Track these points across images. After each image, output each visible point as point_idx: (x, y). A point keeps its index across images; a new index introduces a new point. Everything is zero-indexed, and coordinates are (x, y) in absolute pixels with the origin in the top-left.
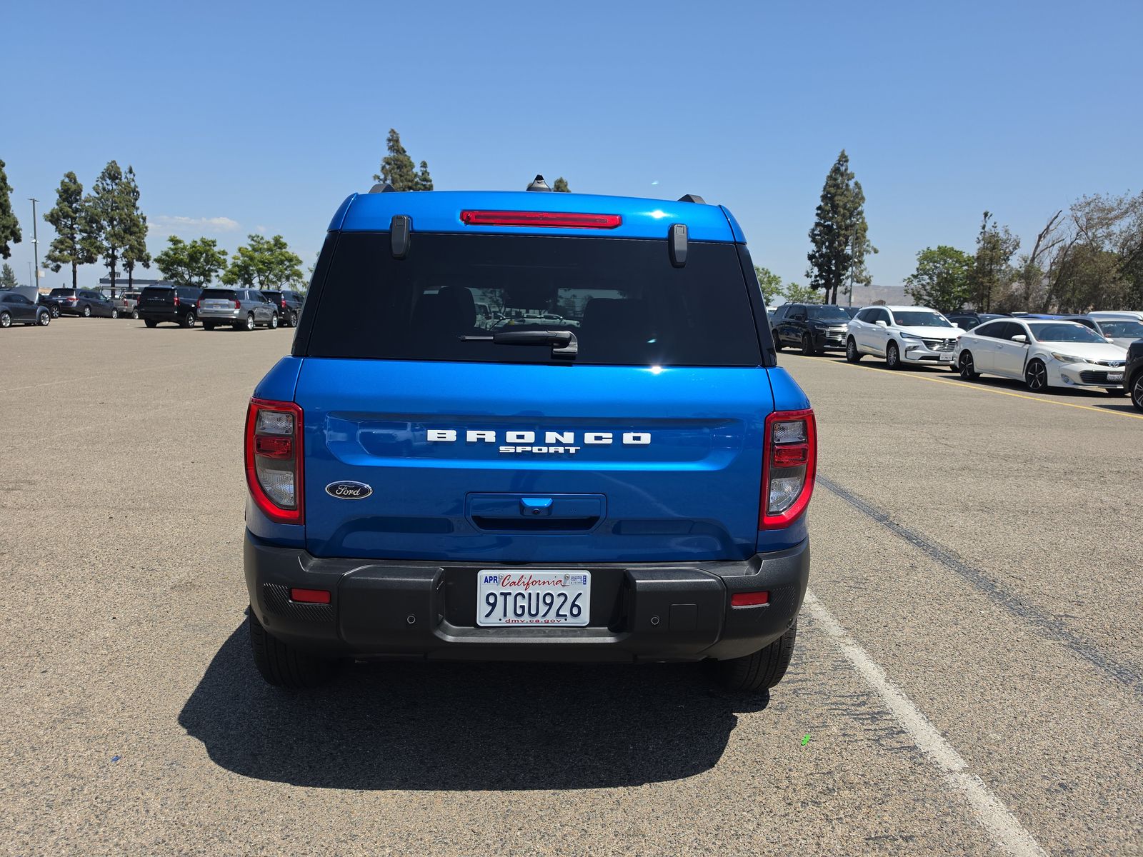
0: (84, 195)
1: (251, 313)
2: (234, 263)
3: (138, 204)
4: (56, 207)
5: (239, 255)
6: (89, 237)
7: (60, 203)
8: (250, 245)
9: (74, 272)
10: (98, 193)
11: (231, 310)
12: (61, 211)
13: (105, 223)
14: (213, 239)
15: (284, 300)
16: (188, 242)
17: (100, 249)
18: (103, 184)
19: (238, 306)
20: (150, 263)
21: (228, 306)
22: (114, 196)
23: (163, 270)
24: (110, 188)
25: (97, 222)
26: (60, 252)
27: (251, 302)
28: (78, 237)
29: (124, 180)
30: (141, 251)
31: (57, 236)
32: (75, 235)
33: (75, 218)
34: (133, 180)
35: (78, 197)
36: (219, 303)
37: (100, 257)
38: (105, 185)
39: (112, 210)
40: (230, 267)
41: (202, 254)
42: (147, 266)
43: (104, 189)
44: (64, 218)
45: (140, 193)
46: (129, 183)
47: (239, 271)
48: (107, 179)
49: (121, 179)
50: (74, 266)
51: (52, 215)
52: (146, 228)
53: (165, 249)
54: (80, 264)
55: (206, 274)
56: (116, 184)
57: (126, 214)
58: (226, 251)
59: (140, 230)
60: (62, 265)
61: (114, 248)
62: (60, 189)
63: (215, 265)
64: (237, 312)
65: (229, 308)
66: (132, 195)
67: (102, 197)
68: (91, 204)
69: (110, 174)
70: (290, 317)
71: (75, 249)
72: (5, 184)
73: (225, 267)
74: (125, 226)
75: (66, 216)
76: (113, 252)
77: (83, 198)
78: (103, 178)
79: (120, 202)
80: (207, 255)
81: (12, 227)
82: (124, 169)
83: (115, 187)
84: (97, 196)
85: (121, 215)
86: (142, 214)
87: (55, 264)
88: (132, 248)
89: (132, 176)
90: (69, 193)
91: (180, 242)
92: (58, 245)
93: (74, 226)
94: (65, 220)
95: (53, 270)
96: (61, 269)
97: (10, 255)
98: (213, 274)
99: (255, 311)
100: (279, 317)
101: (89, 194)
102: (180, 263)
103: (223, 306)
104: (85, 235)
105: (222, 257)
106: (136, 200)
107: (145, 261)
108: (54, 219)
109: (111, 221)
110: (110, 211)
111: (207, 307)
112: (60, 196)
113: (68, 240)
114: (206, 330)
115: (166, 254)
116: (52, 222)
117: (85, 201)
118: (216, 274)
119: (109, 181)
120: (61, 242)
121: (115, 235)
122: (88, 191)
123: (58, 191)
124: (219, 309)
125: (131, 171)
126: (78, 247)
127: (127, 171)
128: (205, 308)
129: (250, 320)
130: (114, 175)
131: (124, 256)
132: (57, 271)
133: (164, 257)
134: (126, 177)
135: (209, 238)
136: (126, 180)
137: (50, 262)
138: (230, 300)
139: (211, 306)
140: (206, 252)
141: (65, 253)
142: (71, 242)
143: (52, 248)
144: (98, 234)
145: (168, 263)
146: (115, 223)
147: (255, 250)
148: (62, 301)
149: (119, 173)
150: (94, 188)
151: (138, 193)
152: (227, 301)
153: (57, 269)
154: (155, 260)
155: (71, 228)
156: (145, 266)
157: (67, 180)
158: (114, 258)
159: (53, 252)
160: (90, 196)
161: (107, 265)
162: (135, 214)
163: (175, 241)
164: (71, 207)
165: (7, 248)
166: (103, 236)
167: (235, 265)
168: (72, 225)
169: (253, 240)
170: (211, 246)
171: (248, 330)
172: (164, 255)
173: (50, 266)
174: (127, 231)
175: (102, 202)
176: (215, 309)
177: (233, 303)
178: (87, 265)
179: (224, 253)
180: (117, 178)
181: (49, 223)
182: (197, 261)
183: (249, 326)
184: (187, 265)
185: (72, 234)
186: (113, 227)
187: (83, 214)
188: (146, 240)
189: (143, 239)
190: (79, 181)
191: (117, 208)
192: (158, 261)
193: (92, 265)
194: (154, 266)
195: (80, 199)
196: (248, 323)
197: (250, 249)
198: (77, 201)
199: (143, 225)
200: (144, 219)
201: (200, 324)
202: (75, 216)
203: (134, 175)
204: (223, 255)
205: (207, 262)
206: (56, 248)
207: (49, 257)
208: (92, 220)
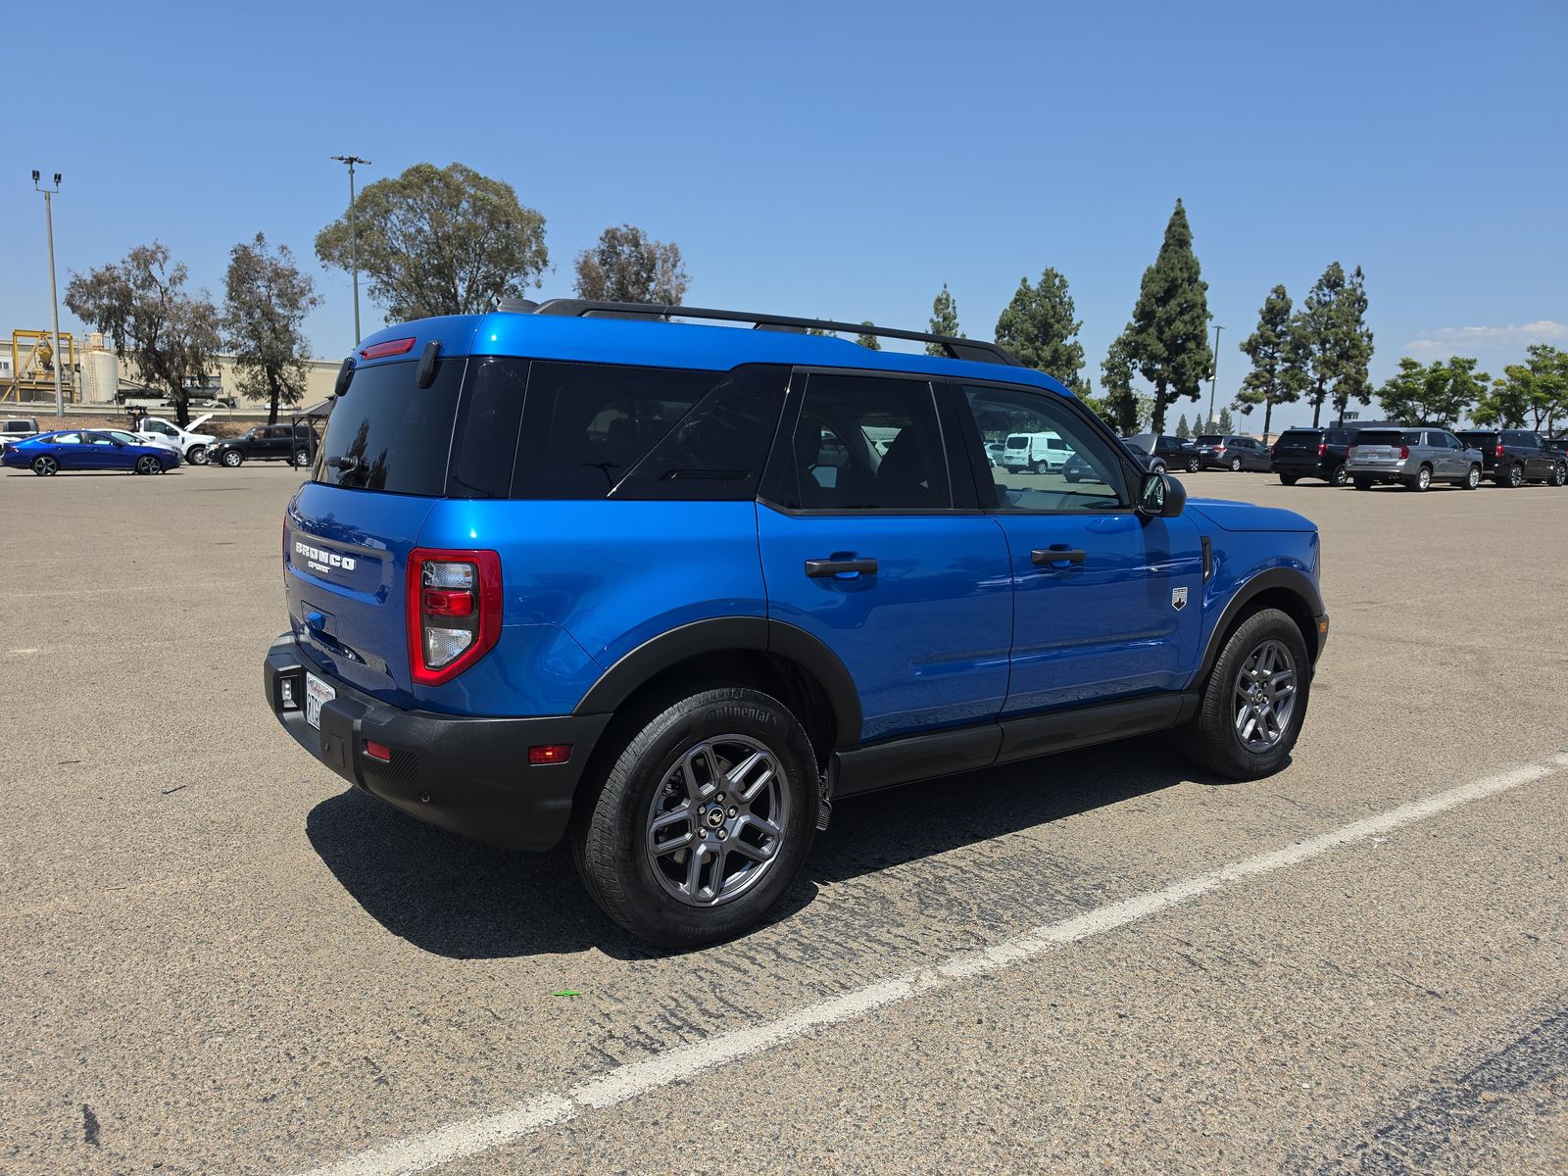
0: (1293, 313)
1: (1427, 465)
2: (1497, 389)
3: (1364, 317)
4: (1257, 332)
5: (1505, 377)
6: (1292, 367)
7: (1262, 326)
8: (1528, 362)
9: (1268, 414)
10: (1310, 308)
11: (1392, 460)
12: (1261, 336)
13: (1315, 348)
14: (1471, 357)
15: (1501, 444)
16: (1427, 365)
17: (1302, 383)
18: (1318, 295)
19: (1404, 455)
20: (1371, 398)
21: (1390, 455)
22: (1330, 311)
23: (1385, 406)
24: (1327, 299)
25: (1305, 347)
26: (1253, 389)
27: (1429, 448)
28: (1279, 368)
29: (1347, 286)
30: (1359, 383)
31: (1253, 369)
32: (1276, 367)
33: (1278, 344)
34: (1361, 285)
35: (1285, 317)
36: (1378, 450)
37: (1302, 393)
38: (1321, 296)
39: (1326, 329)
40: (1489, 396)
41: (1446, 380)
42: (1366, 401)
43: (1319, 302)
44: (1264, 346)
45: (1369, 303)
46: (1355, 290)
47: (1503, 403)
48: (1325, 289)
49: (1342, 286)
50: (1269, 406)
51: (1250, 343)
52: (1371, 349)
53: (1392, 377)
54: (1277, 403)
55: (1451, 410)
56: (1336, 293)
57: (1343, 333)
58: (1490, 375)
59: (1360, 353)
60: (1253, 405)
61: (1322, 380)
62: (1264, 308)
63: (1466, 397)
64: (1401, 463)
65: (1391, 458)
66: (1357, 305)
67: (1314, 314)
68: (1299, 323)
69: (1329, 281)
70: (1510, 472)
71: (1273, 385)
72: (1204, 310)
73: (1483, 397)
74: (1341, 348)
75: (1267, 343)
76: (1321, 385)
77: (1291, 318)
78: (1319, 287)
79: (1338, 318)
80: (1455, 381)
81: (1205, 362)
82: (1348, 272)
83: (1333, 297)
84: (1309, 312)
85: (1337, 334)
86: (1368, 330)
87: (1246, 405)
88: (1347, 378)
89: (1359, 280)
90: (1275, 313)
91: (1414, 365)
92: (1253, 381)
93: (1276, 355)
94: (1266, 348)
95: (1243, 412)
96: (1252, 412)
97: (1199, 397)
98: (1463, 408)
99: (1434, 463)
100: (1483, 472)
101: (1298, 311)
102: (1411, 394)
103: (1381, 455)
104: (1288, 365)
105: (1480, 383)
106: (1361, 312)
107: (1363, 395)
108: (1251, 348)
109: (1323, 343)
110: (1322, 330)
111: (1360, 457)
112: (1263, 318)
113: (1265, 374)
114: (1358, 489)
115: (1394, 384)
116: (1248, 352)
117: (1293, 321)
118: (1468, 408)
119: (1326, 291)
120: (1256, 376)
121: (1325, 363)
122: (1298, 307)
123: (1261, 312)
124: (1376, 459)
125: (1359, 274)
126: (1277, 381)
127: (1354, 273)
128: (1357, 459)
129: (1425, 475)
130: (1335, 281)
131: (1335, 390)
132: (1248, 414)
133: (1389, 388)
134: (1352, 282)
135: (1463, 355)
136: (1351, 286)
137: (1240, 402)
138: (1393, 446)
139: (1365, 455)
140: (1456, 376)
141: (1261, 390)
142: (1268, 375)
143: (1245, 385)
144: (1304, 363)
145: (1396, 397)
146: (1328, 346)
147: (1535, 369)
148: (1206, 452)
149: (1342, 279)
150: (1307, 303)
151: (1365, 301)
152: (1388, 448)
153: (1248, 411)
154: (1377, 393)
155: (1272, 357)
156: (1362, 403)
157: (1274, 296)
158: (1321, 393)
159: (1245, 389)
160: (1300, 314)
161: (1311, 403)
162: (1358, 332)
163: (1407, 364)
164: (1274, 331)
165: (1197, 389)
166: (1310, 364)
167: (1497, 394)
168: (1273, 353)
169: (1535, 353)
170: (1464, 368)
171: (1420, 490)
172: (1390, 385)
173: (1240, 408)
174: (1344, 355)
175: (1314, 320)
176: (1370, 459)
177: (1398, 450)
178: (1286, 404)
179: (1485, 378)
180: (1338, 285)
181: (1245, 353)
182: (1440, 392)
183: (1422, 485)
184: (1422, 398)
185: (1272, 366)
186: (1324, 350)
187: (1289, 338)
188: (1369, 366)
189: (1365, 365)
190: (1289, 295)
191: (1334, 325)
192: (1380, 394)
193: (1292, 404)
194: (1375, 400)
195: (1288, 318)
196: (1419, 480)
197: (1528, 367)
198: (1283, 321)
199: (1368, 344)
200: (1370, 337)
201: (1351, 480)
202: (1278, 341)
203: (1363, 279)
204: (1483, 380)
205: (1455, 391)
206: (1249, 384)
207: (1240, 397)
208: (1297, 345)
